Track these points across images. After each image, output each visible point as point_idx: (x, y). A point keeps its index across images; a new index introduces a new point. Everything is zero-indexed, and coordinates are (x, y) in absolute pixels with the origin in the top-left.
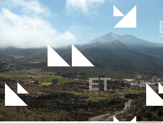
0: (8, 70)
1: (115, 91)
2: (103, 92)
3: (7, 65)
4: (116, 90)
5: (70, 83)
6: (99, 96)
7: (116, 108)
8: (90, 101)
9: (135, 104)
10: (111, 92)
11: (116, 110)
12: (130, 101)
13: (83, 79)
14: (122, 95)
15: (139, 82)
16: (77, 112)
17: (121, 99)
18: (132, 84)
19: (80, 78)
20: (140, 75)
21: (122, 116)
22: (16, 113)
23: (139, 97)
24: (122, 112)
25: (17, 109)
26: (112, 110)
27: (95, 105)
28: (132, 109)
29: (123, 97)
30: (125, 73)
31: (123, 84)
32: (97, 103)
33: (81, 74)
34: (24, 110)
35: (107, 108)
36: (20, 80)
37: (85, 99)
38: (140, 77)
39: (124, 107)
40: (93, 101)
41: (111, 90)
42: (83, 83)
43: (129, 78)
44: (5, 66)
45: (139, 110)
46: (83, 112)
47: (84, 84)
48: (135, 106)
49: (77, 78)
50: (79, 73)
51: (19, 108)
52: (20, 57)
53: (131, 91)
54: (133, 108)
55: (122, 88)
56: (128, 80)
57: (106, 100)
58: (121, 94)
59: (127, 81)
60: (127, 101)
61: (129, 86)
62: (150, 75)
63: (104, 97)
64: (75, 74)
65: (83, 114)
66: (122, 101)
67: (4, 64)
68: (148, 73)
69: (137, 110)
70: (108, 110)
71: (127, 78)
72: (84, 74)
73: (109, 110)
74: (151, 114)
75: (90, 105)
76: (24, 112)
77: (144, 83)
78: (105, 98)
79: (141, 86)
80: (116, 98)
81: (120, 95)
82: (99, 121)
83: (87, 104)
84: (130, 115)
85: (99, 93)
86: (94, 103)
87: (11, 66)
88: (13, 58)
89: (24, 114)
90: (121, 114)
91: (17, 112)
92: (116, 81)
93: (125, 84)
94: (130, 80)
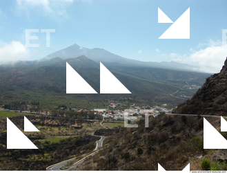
1: (82, 127)
2: (65, 129)
4: (83, 124)
5: (17, 117)
6: (59, 134)
7: (84, 149)
8: (47, 143)
9: (109, 142)
10: (76, 128)
11: (83, 153)
12: (102, 138)
13: (36, 110)
14: (91, 132)
15: (113, 113)
16: (28, 160)
17: (90, 137)
18: (104, 115)
19: (31, 110)
20: (115, 103)
21: (92, 160)
23: (114, 133)
24: (92, 154)
26: (79, 153)
27: (55, 147)
28: (105, 150)
29: (92, 134)
30: (95, 101)
31: (92, 117)
32: (57, 144)
33: (32, 104)
35: (71, 150)
37: (40, 140)
38: (114, 106)
39: (95, 147)
40: (51, 142)
41: (76, 125)
42: (37, 116)
43: (100, 108)
45: (114, 150)
46: (37, 158)
47: (37, 118)
48: (108, 145)
49: (26, 110)
50: (30, 102)
53: (103, 125)
54: (107, 148)
55: (91, 122)
56: (99, 110)
57: (69, 140)
58: (89, 129)
59: (97, 112)
60: (99, 139)
61: (100, 118)
62: (127, 102)
63: (67, 135)
64: (24, 103)
65: (37, 162)
66: (91, 139)
68: (125, 100)
69: (111, 150)
70: (72, 153)
71: (97, 107)
72: (38, 104)
73: (75, 154)
74: (128, 153)
75: (47, 147)
77: (119, 113)
78: (68, 137)
79: (116, 118)
80: (83, 135)
81: (88, 131)
82: (61, 169)
83: (43, 148)
84: (103, 157)
85: (59, 129)
86: (53, 144)
90: (90, 157)
92: (82, 112)
93: (94, 116)
94: (102, 110)
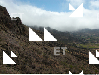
0: (85, 42)
3: (85, 39)
22: (89, 70)
25: (90, 67)
34: (94, 69)
36: (92, 49)
44: (84, 40)
51: (91, 67)
52: (92, 35)
67: (83, 39)
76: (94, 70)
87: (87, 40)
88: (88, 35)
89: (94, 71)
91: (89, 68)
